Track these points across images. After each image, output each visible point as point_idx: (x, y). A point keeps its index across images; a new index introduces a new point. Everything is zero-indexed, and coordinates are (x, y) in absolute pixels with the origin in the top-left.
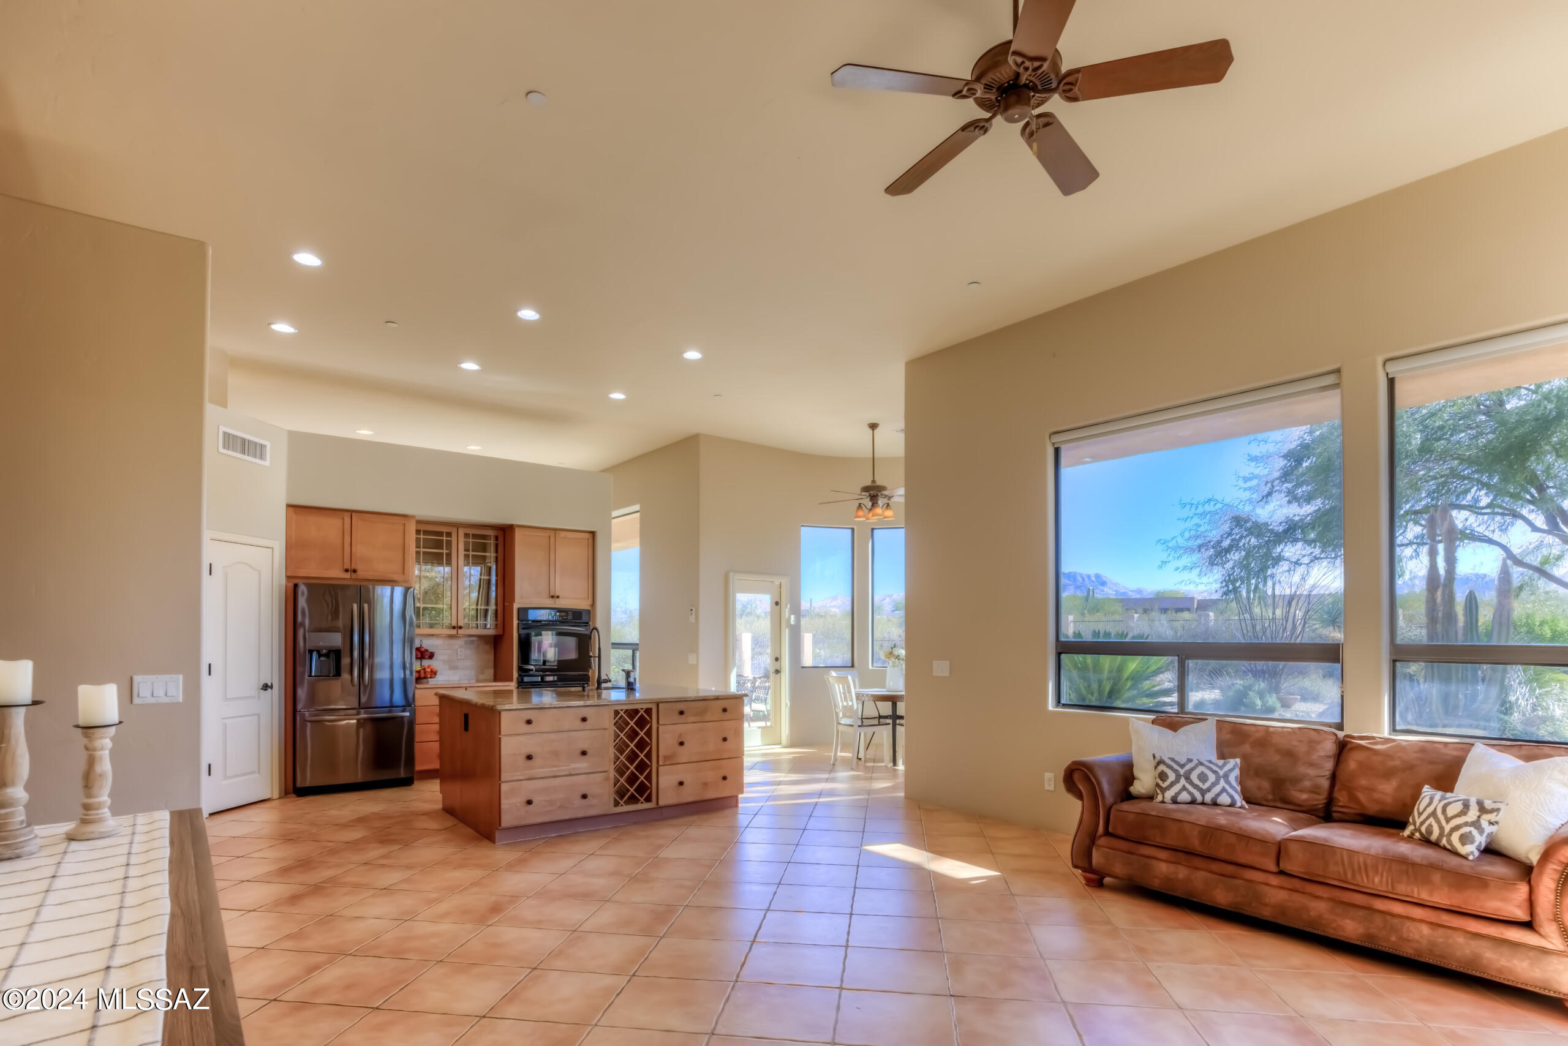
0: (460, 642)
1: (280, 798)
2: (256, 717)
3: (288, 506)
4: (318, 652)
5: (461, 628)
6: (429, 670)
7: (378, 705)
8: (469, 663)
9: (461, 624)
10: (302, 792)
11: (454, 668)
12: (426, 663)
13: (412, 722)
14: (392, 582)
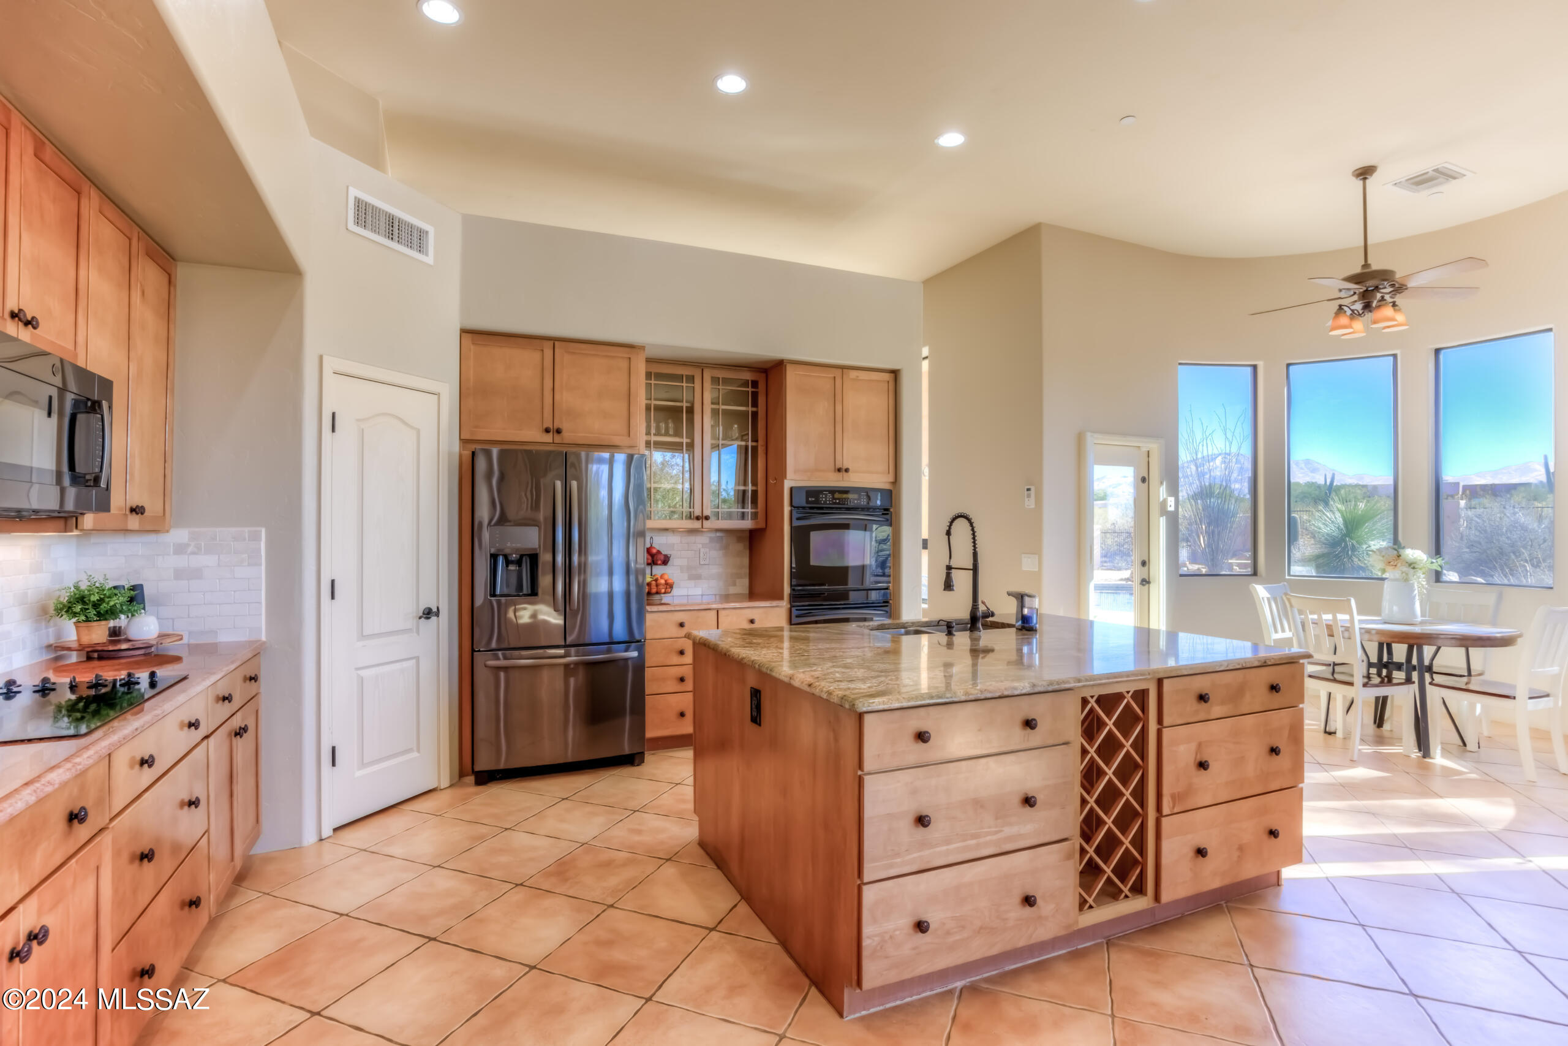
0: (702, 540)
1: (451, 786)
2: (413, 662)
3: (464, 331)
4: (506, 556)
5: (707, 518)
6: (663, 581)
7: (594, 641)
8: (715, 570)
9: (707, 512)
10: (484, 778)
11: (694, 577)
12: (658, 570)
13: (640, 667)
14: (612, 447)
